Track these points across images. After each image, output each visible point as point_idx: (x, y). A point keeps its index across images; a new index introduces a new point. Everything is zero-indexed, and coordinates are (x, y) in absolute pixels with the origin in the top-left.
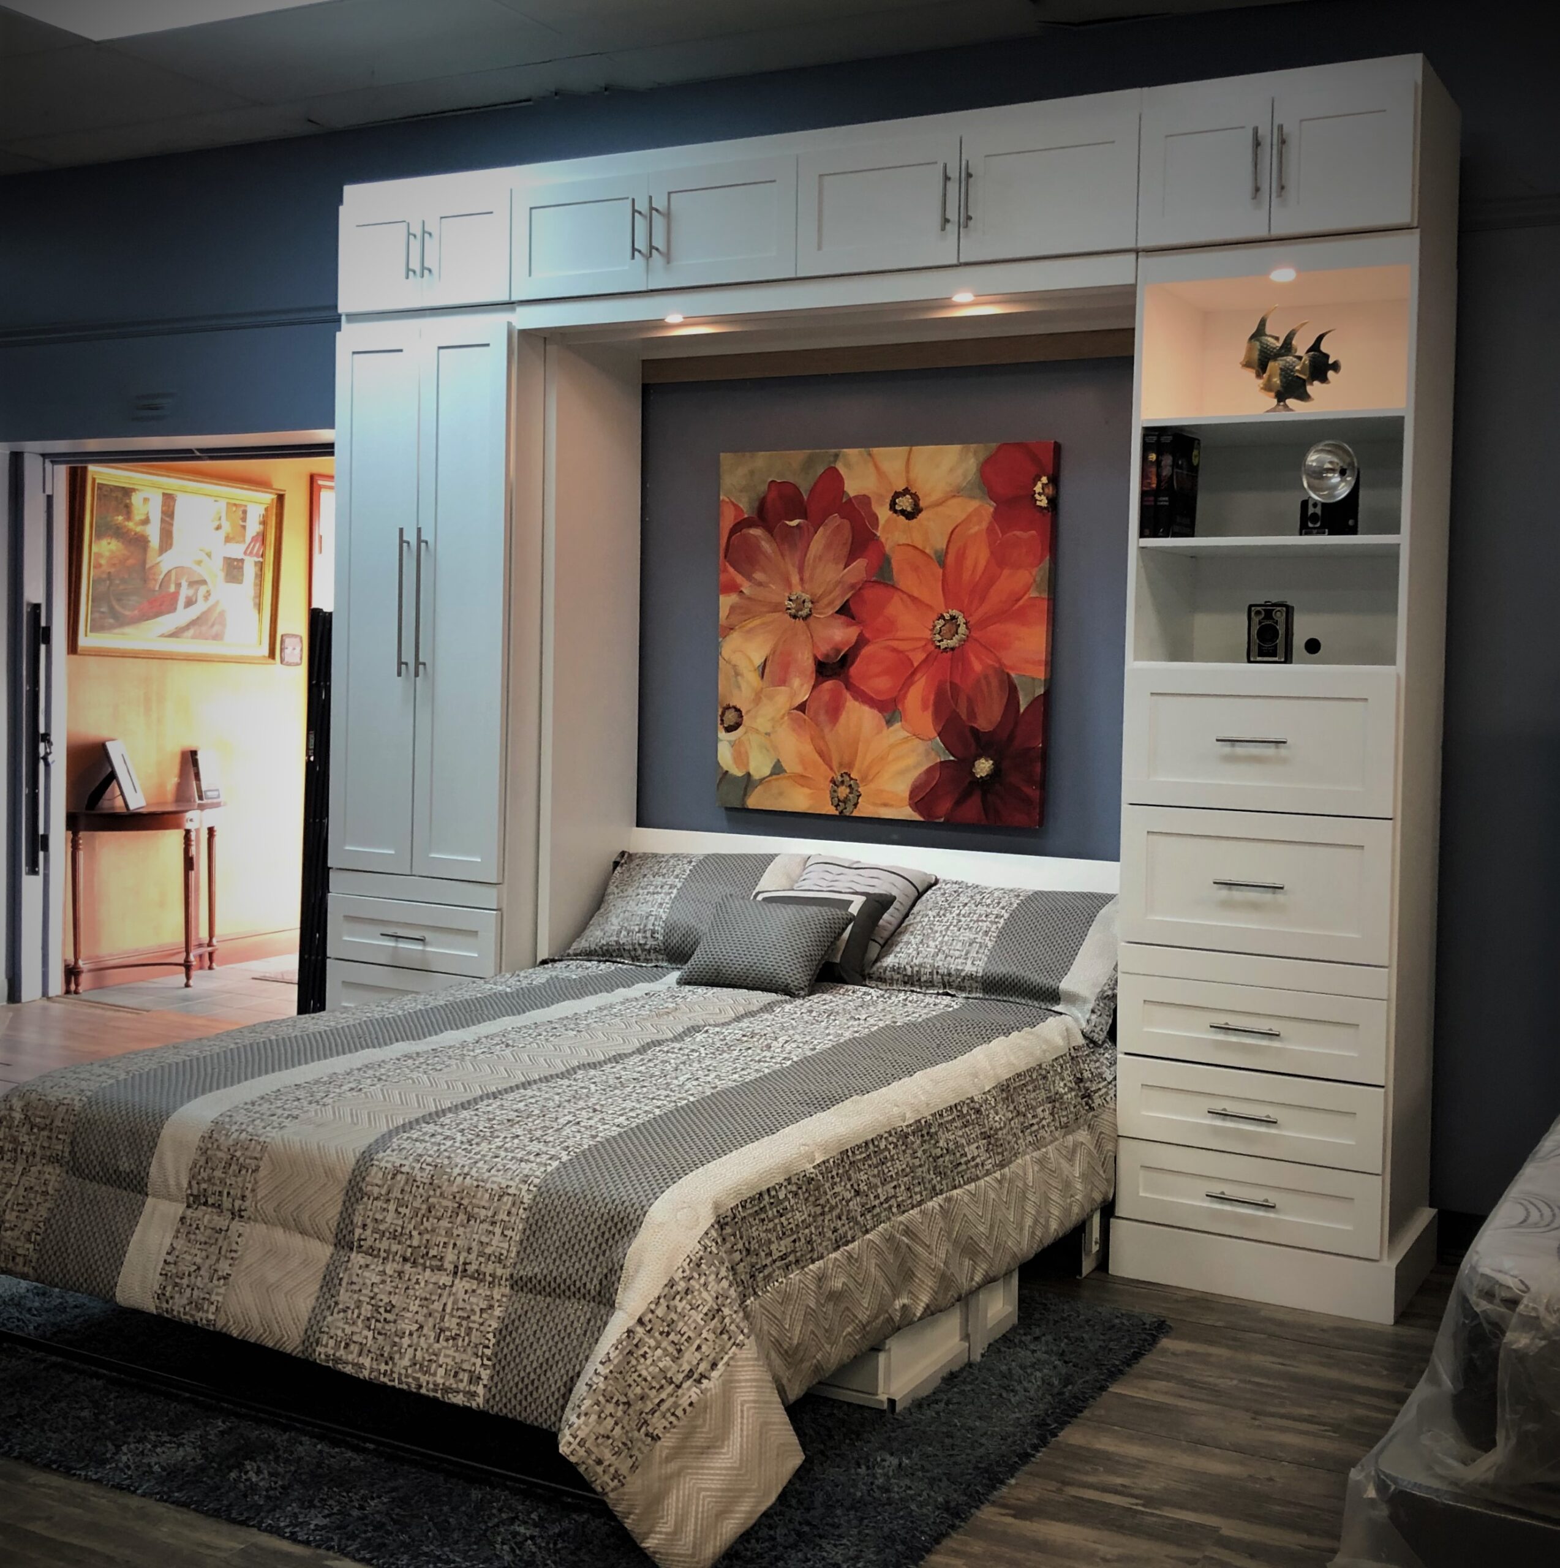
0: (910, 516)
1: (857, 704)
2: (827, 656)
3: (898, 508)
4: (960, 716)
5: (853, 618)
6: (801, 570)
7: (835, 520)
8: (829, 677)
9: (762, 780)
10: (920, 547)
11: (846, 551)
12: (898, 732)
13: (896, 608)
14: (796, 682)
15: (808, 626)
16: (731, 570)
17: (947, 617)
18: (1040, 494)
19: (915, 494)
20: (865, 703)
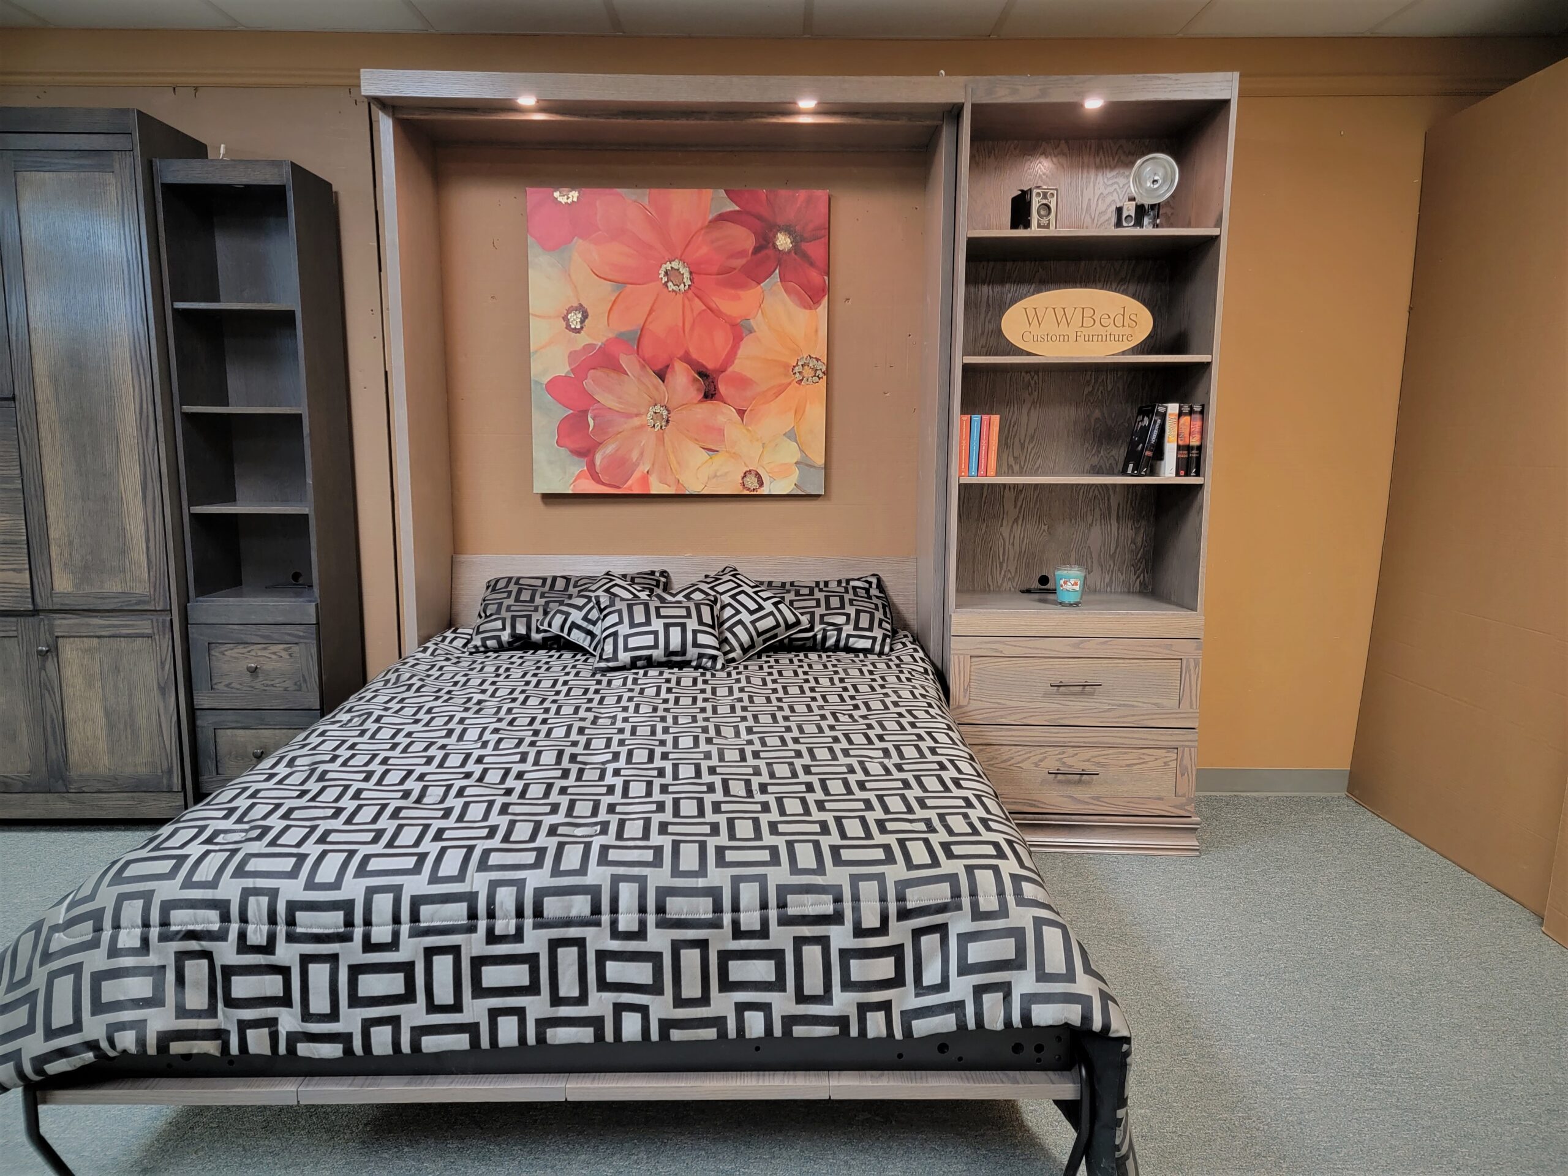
0: (585, 316)
1: (736, 361)
2: (698, 390)
3: (578, 327)
4: (743, 266)
5: (668, 366)
6: (629, 416)
7: (588, 384)
8: (716, 388)
9: (802, 451)
10: (610, 304)
11: (613, 374)
12: (757, 322)
13: (658, 328)
14: (721, 419)
15: (675, 409)
16: (630, 482)
17: (665, 279)
18: (568, 198)
19: (567, 311)
20: (735, 353)
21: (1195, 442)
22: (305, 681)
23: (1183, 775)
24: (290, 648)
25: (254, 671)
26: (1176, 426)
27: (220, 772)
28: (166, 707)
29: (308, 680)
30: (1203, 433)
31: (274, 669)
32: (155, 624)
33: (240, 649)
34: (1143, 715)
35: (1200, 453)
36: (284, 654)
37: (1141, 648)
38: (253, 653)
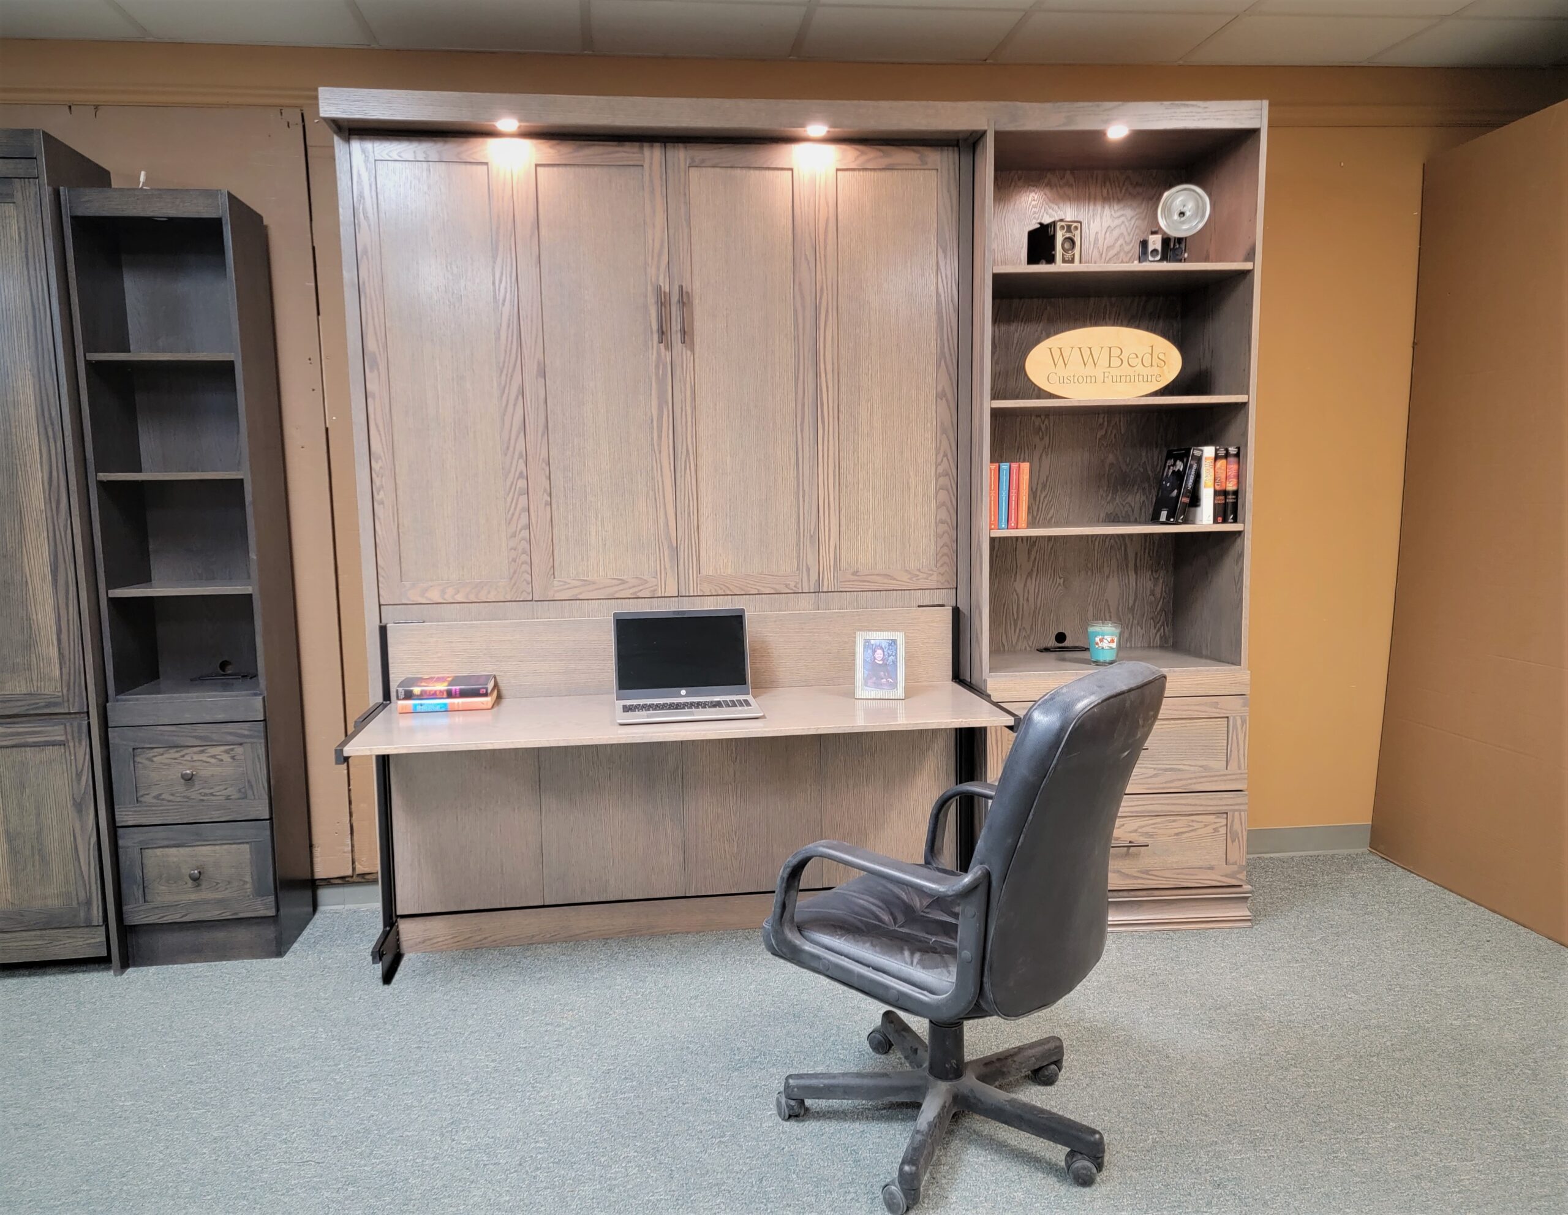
21: (1231, 486)
22: (251, 787)
23: (1233, 841)
24: (232, 750)
25: (189, 779)
26: (1212, 470)
27: (148, 898)
28: (82, 828)
29: (255, 786)
30: (1240, 477)
31: (213, 776)
32: (69, 729)
33: (173, 753)
34: (1191, 779)
35: (1237, 498)
36: (226, 758)
37: (1186, 708)
38: (188, 758)
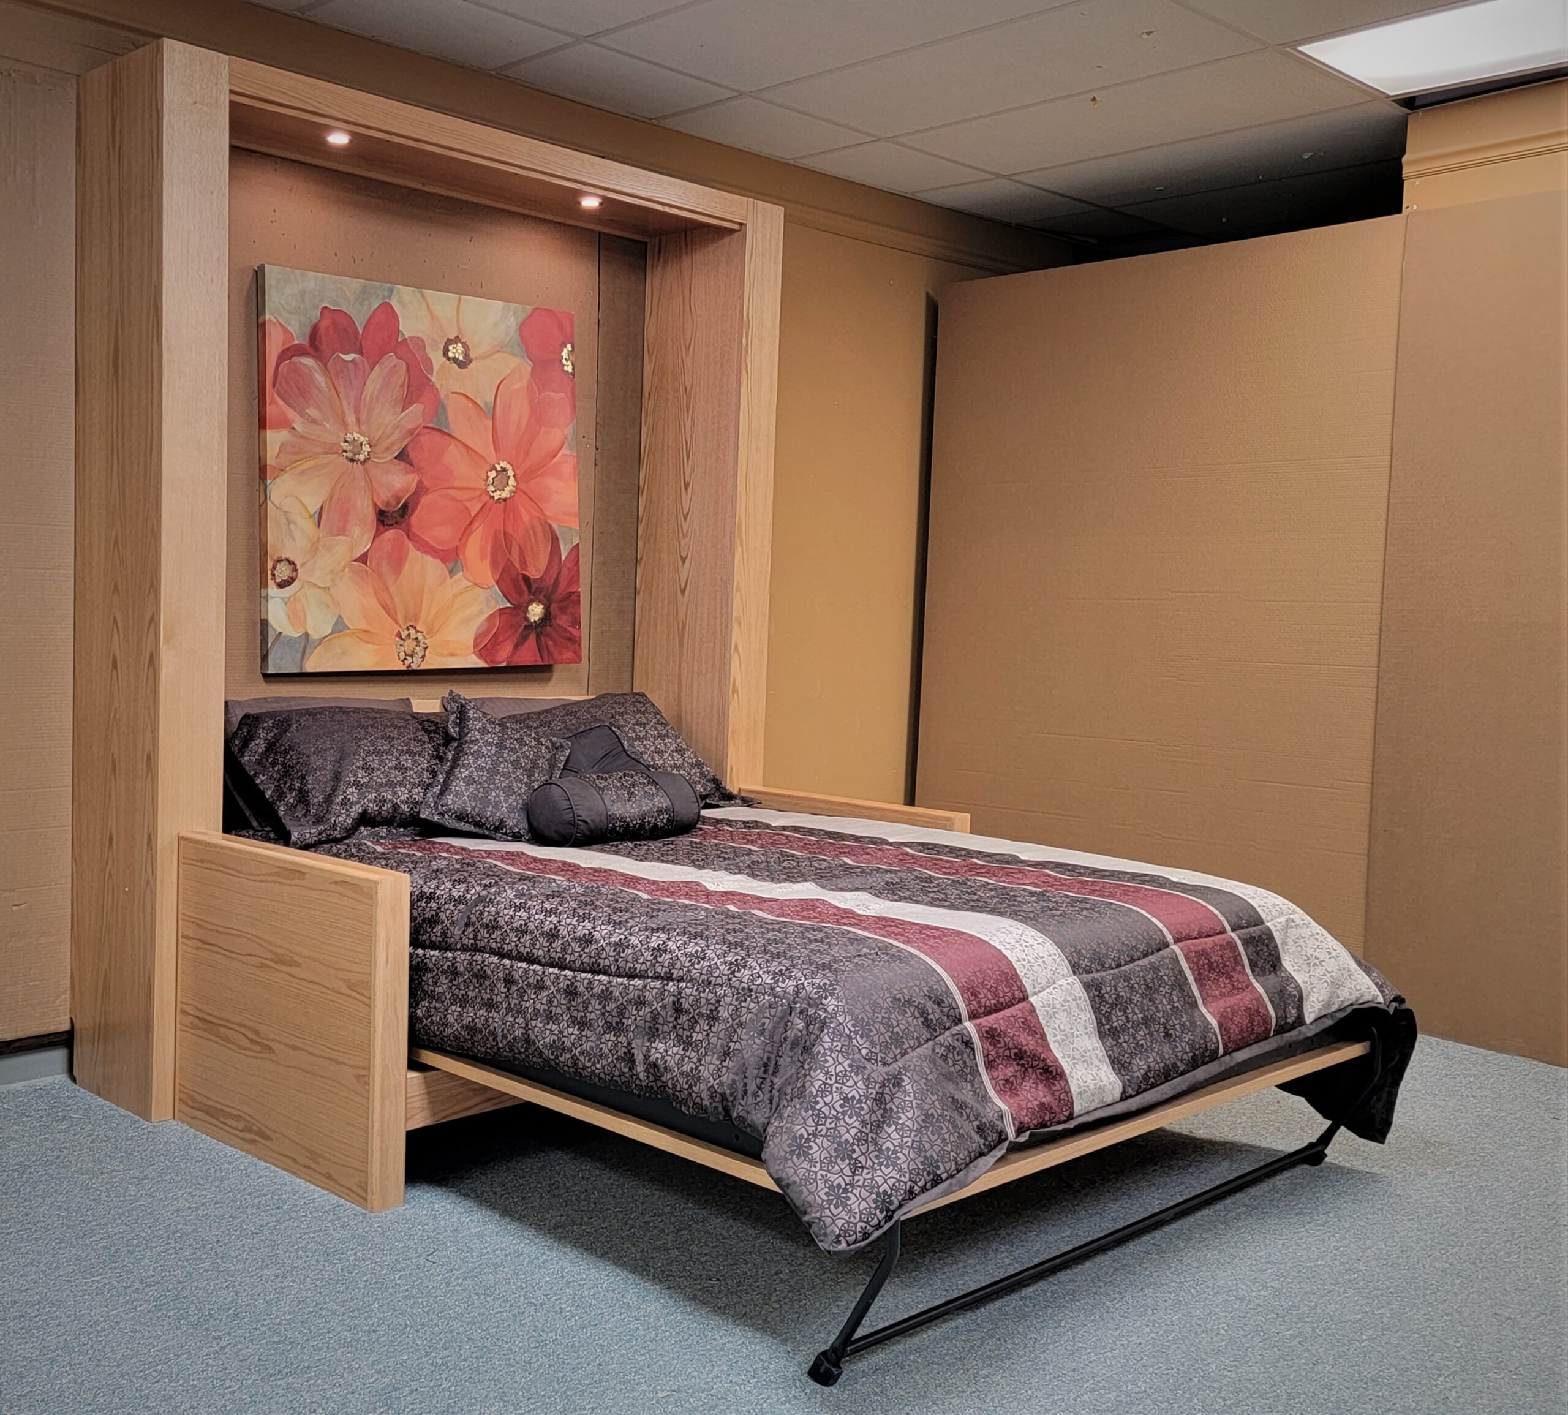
0: (462, 365)
1: (419, 553)
2: (388, 504)
3: (450, 355)
4: (512, 563)
5: (411, 465)
6: (357, 411)
7: (391, 360)
8: (390, 526)
9: (321, 640)
10: (473, 398)
11: (401, 392)
12: (460, 581)
13: (453, 455)
14: (357, 531)
15: (366, 470)
16: (281, 402)
17: (499, 469)
18: (566, 360)
19: (465, 344)
20: (427, 553)
